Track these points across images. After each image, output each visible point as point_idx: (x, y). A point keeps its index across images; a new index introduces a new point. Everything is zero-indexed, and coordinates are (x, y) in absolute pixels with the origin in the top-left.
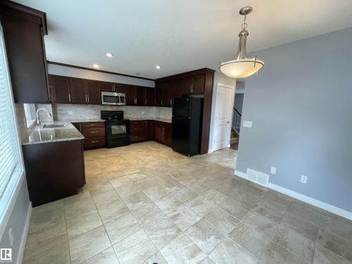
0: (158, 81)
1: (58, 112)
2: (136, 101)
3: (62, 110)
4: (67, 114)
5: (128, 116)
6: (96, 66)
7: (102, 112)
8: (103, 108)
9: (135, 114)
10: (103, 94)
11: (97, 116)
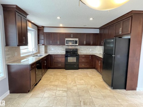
0: (101, 28)
1: (48, 49)
2: (85, 43)
3: (49, 48)
4: (51, 50)
5: (81, 52)
6: (61, 25)
7: (66, 49)
8: (67, 47)
9: (85, 50)
10: (66, 39)
11: (64, 51)
